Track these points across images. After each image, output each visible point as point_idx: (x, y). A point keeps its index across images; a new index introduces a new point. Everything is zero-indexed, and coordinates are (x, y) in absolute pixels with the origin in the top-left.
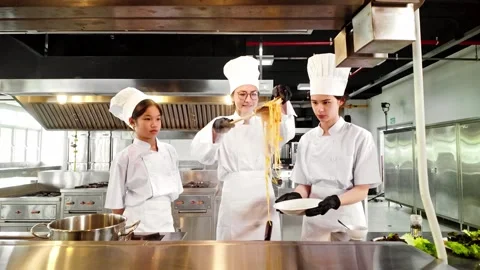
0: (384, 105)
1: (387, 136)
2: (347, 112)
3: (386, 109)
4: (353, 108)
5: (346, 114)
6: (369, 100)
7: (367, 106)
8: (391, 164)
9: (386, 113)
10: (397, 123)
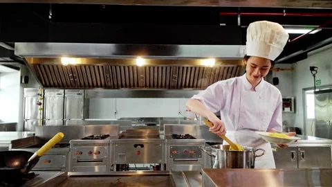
0: (312, 69)
1: (317, 95)
2: (275, 75)
3: (314, 72)
4: (280, 71)
5: (274, 76)
6: (295, 64)
7: (292, 69)
8: (322, 121)
9: (314, 76)
10: (322, 84)
